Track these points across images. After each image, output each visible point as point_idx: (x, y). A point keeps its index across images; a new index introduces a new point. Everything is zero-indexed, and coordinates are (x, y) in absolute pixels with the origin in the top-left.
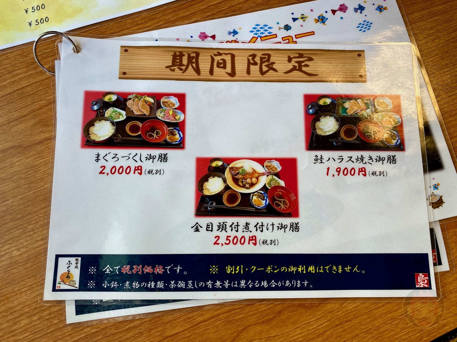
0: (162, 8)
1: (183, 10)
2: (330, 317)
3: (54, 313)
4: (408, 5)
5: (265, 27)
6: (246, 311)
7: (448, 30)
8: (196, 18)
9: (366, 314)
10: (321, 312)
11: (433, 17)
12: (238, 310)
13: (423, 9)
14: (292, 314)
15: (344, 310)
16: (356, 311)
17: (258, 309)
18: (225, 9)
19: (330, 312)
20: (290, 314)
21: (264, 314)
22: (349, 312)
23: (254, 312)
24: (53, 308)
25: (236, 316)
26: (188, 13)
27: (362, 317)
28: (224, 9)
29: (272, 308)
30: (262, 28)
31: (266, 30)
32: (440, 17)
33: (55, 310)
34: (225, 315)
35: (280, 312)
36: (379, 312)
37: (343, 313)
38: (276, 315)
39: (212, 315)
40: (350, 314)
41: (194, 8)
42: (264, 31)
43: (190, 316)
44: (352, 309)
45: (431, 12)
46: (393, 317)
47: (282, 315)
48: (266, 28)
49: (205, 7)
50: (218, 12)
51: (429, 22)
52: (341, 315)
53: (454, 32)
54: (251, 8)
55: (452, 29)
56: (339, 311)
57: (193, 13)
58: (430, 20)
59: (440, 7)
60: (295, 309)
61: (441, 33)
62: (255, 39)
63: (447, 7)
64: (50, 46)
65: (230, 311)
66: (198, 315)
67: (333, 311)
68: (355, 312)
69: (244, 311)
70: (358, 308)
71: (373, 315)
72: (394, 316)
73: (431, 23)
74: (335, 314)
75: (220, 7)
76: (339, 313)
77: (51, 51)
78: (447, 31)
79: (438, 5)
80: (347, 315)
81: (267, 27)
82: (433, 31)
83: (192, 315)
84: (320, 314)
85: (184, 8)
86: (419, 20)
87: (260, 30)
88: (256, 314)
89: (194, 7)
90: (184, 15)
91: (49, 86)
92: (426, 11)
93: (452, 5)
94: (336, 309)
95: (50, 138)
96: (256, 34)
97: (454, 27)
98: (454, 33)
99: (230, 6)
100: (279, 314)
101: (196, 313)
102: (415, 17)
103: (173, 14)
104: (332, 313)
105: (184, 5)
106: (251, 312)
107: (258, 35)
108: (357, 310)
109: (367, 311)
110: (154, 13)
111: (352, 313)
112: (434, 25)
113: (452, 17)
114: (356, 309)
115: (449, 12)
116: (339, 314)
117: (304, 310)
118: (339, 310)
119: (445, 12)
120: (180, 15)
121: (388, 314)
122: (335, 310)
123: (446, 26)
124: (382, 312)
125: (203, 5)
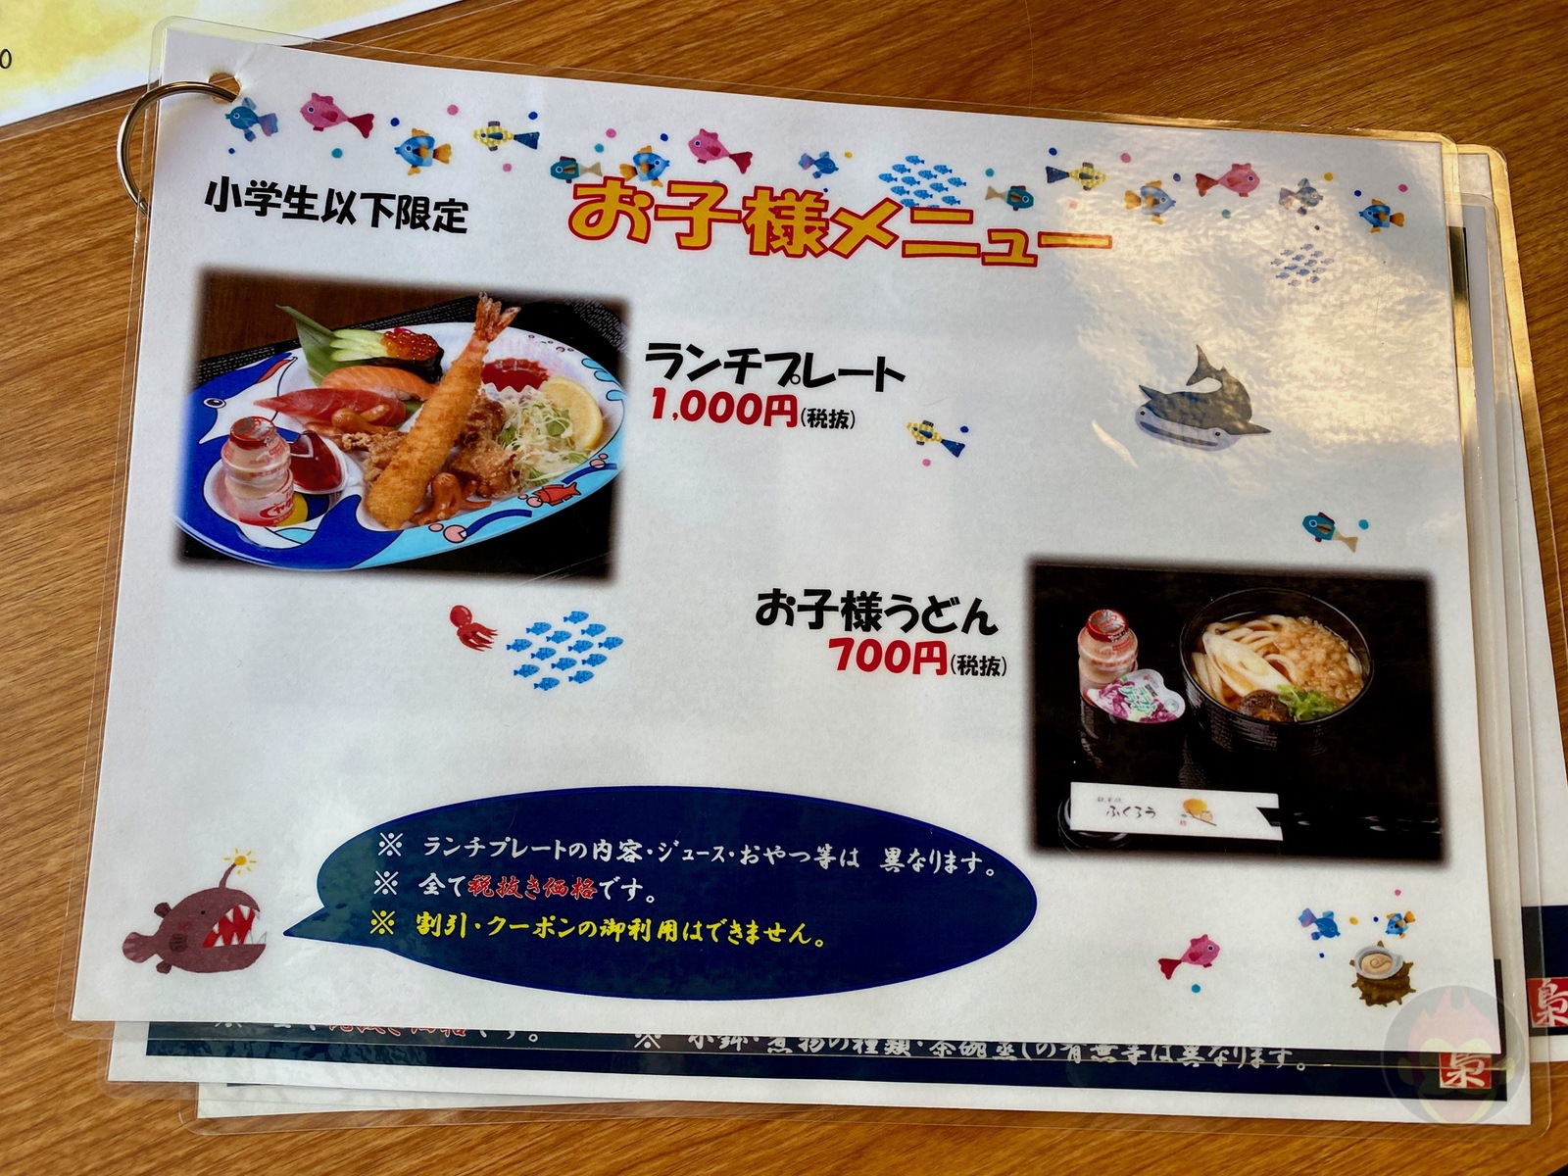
0: (436, 19)
1: (514, 30)
2: (1044, 1167)
3: (19, 1160)
4: (1340, 18)
5: (939, 175)
6: (734, 1150)
7: (1483, 111)
8: (564, 61)
9: (1173, 1158)
10: (1008, 1152)
11: (1429, 64)
12: (703, 1147)
13: (1395, 36)
14: (904, 1158)
15: (1094, 1144)
16: (1136, 1144)
17: (780, 1142)
18: (674, 27)
19: (1041, 1152)
20: (894, 1159)
21: (799, 1159)
22: (1112, 1149)
23: (762, 1153)
24: (16, 1143)
25: (700, 1167)
26: (535, 41)
27: (1159, 1170)
28: (667, 25)
29: (830, 1137)
30: (927, 175)
31: (939, 188)
32: (1457, 63)
33: (27, 1152)
34: (658, 1163)
35: (859, 1152)
36: (1221, 1148)
37: (1091, 1153)
38: (844, 1164)
39: (609, 1163)
40: (1115, 1157)
41: (558, 21)
42: (932, 186)
43: (527, 1169)
44: (1121, 1140)
45: (1425, 44)
46: (1272, 1168)
47: (866, 1164)
48: (942, 179)
49: (598, 17)
50: (648, 38)
51: (1414, 84)
52: (1081, 1162)
53: (1506, 119)
54: (768, 23)
55: (1498, 108)
56: (1075, 1147)
57: (554, 40)
58: (1420, 75)
59: (1458, 28)
60: (914, 1142)
61: (1459, 122)
62: (889, 208)
63: (1482, 29)
64: (15, 159)
65: (678, 1151)
66: (556, 1166)
67: (1052, 1147)
68: (1133, 1151)
69: (729, 1149)
70: (1143, 1136)
71: (1201, 1161)
72: (1273, 1164)
73: (1425, 86)
74: (1062, 1156)
75: (655, 19)
76: (1077, 1153)
77: (18, 179)
78: (1481, 115)
79: (1450, 20)
80: (1104, 1162)
81: (948, 176)
82: (1429, 116)
83: (535, 1165)
84: (1005, 1160)
85: (522, 22)
86: (1381, 75)
87: (918, 178)
88: (772, 1159)
89: (554, 18)
90: (521, 45)
91: (12, 310)
92: (1408, 42)
93: (1502, 19)
94: (1065, 1140)
95: (11, 506)
96: (900, 191)
97: (1505, 101)
98: (1504, 125)
99: (690, 16)
100: (856, 1159)
101: (551, 1157)
102: (1369, 62)
103: (477, 42)
104: (1050, 1154)
105: (521, 10)
106: (752, 1152)
107: (905, 197)
108: (1142, 1143)
109: (1176, 1145)
110: (407, 41)
111: (1122, 1154)
112: (1432, 93)
113: (1498, 64)
114: (1137, 1138)
115: (1492, 46)
116: (1074, 1159)
117: (947, 1145)
118: (1077, 1142)
119: (1476, 47)
120: (506, 46)
121: (1254, 1155)
122: (1060, 1142)
123: (1479, 99)
124: (1231, 1149)
125: (589, 13)
